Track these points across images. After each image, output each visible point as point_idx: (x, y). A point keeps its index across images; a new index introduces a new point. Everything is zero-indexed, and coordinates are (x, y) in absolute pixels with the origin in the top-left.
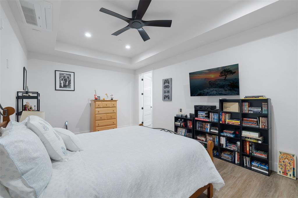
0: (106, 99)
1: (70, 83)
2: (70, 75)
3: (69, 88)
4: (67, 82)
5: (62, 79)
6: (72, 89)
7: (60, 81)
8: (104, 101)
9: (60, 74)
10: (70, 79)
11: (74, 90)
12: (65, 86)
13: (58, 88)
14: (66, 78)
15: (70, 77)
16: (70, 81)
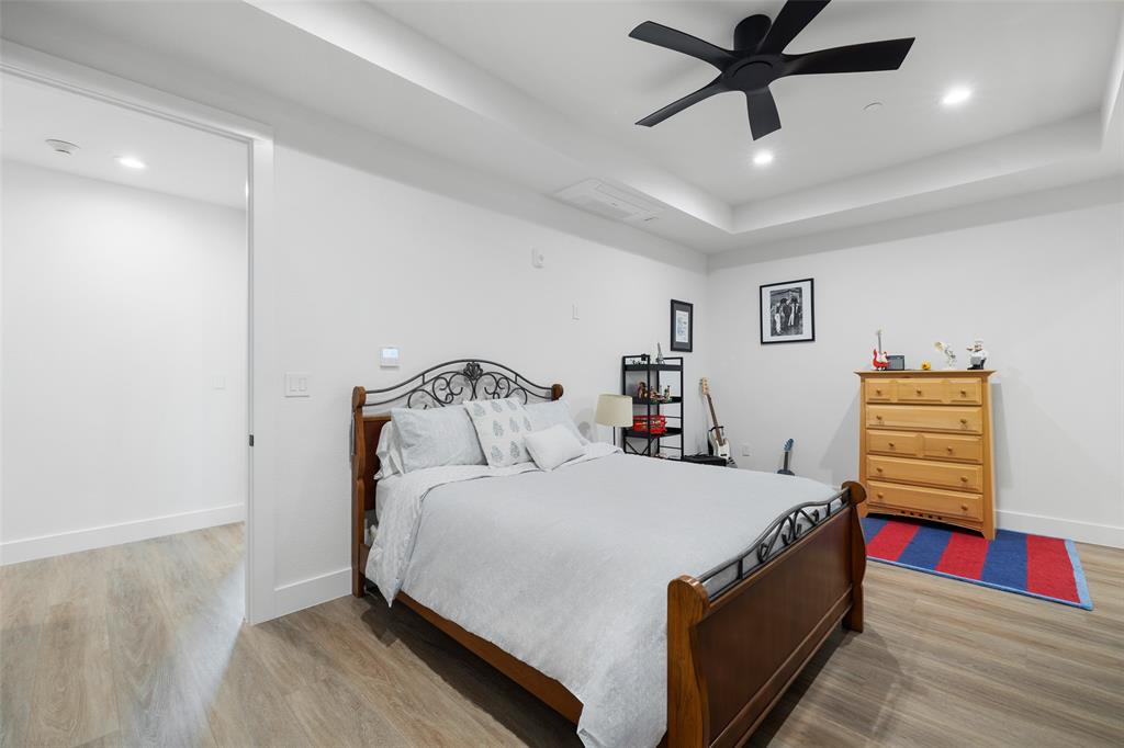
0: (934, 368)
1: (798, 317)
2: (800, 290)
3: (797, 333)
4: (792, 316)
5: (778, 308)
6: (807, 334)
7: (773, 316)
8: (926, 373)
9: (774, 294)
10: (801, 303)
11: (813, 339)
12: (786, 329)
13: (768, 337)
14: (788, 302)
15: (801, 296)
16: (800, 308)
